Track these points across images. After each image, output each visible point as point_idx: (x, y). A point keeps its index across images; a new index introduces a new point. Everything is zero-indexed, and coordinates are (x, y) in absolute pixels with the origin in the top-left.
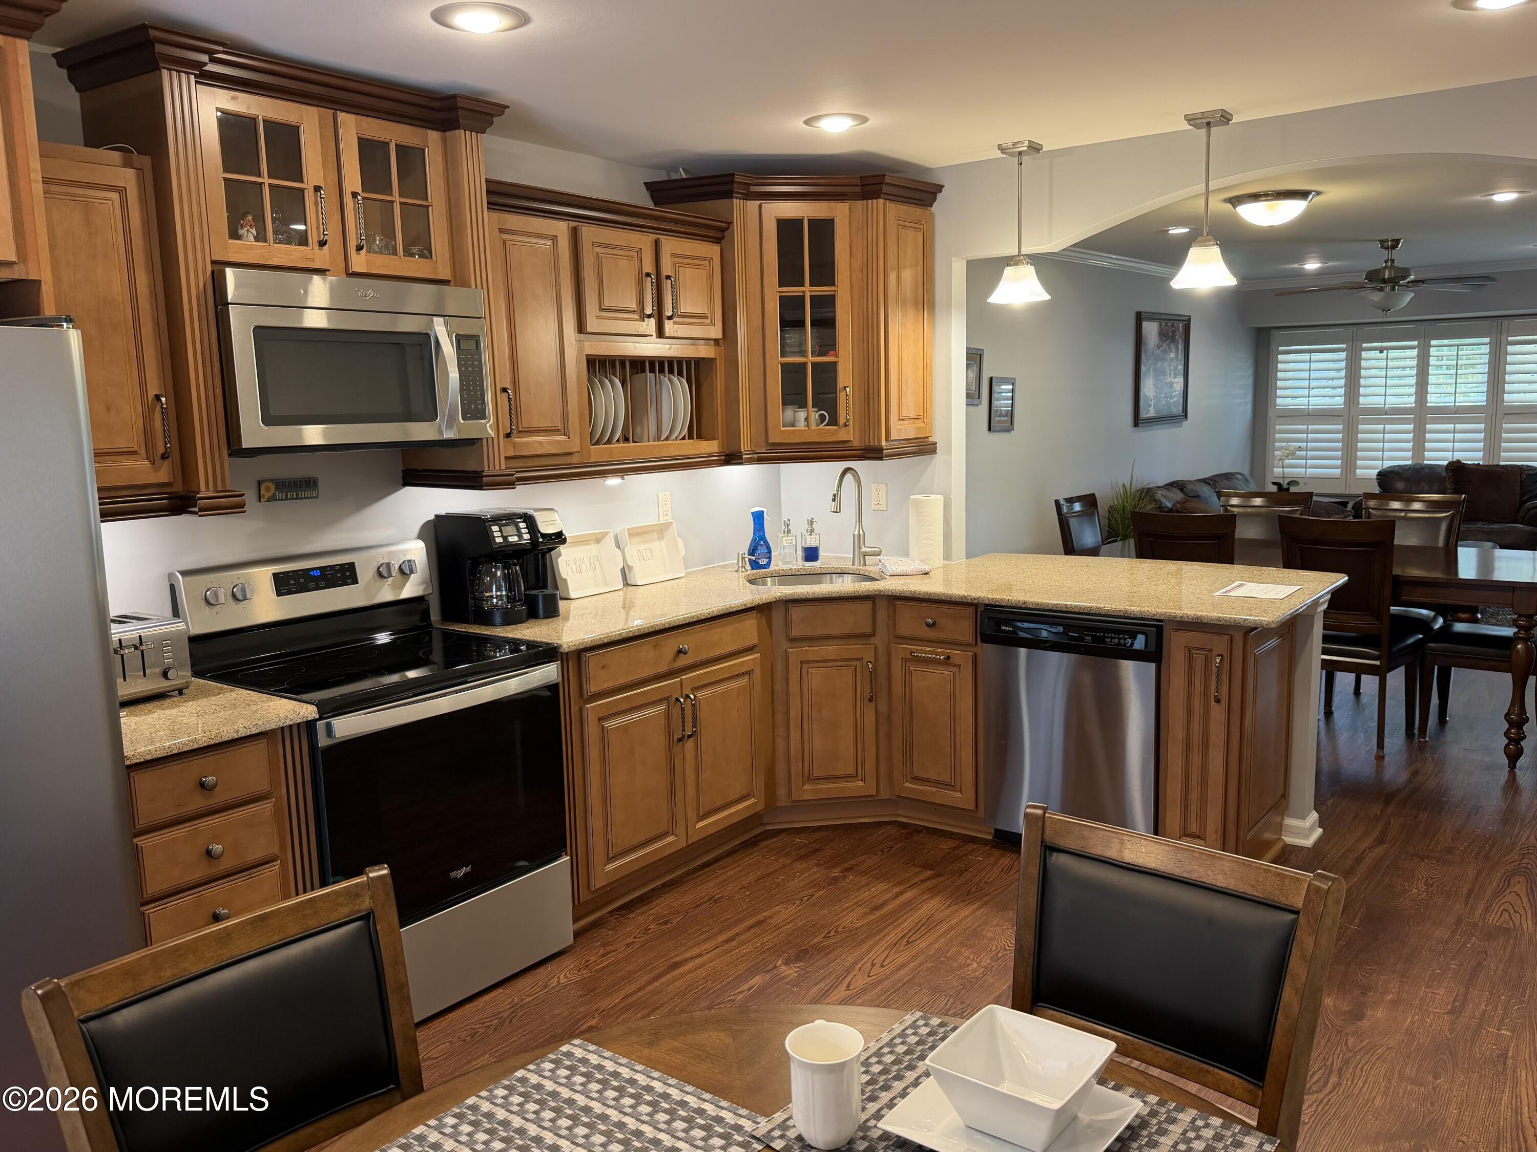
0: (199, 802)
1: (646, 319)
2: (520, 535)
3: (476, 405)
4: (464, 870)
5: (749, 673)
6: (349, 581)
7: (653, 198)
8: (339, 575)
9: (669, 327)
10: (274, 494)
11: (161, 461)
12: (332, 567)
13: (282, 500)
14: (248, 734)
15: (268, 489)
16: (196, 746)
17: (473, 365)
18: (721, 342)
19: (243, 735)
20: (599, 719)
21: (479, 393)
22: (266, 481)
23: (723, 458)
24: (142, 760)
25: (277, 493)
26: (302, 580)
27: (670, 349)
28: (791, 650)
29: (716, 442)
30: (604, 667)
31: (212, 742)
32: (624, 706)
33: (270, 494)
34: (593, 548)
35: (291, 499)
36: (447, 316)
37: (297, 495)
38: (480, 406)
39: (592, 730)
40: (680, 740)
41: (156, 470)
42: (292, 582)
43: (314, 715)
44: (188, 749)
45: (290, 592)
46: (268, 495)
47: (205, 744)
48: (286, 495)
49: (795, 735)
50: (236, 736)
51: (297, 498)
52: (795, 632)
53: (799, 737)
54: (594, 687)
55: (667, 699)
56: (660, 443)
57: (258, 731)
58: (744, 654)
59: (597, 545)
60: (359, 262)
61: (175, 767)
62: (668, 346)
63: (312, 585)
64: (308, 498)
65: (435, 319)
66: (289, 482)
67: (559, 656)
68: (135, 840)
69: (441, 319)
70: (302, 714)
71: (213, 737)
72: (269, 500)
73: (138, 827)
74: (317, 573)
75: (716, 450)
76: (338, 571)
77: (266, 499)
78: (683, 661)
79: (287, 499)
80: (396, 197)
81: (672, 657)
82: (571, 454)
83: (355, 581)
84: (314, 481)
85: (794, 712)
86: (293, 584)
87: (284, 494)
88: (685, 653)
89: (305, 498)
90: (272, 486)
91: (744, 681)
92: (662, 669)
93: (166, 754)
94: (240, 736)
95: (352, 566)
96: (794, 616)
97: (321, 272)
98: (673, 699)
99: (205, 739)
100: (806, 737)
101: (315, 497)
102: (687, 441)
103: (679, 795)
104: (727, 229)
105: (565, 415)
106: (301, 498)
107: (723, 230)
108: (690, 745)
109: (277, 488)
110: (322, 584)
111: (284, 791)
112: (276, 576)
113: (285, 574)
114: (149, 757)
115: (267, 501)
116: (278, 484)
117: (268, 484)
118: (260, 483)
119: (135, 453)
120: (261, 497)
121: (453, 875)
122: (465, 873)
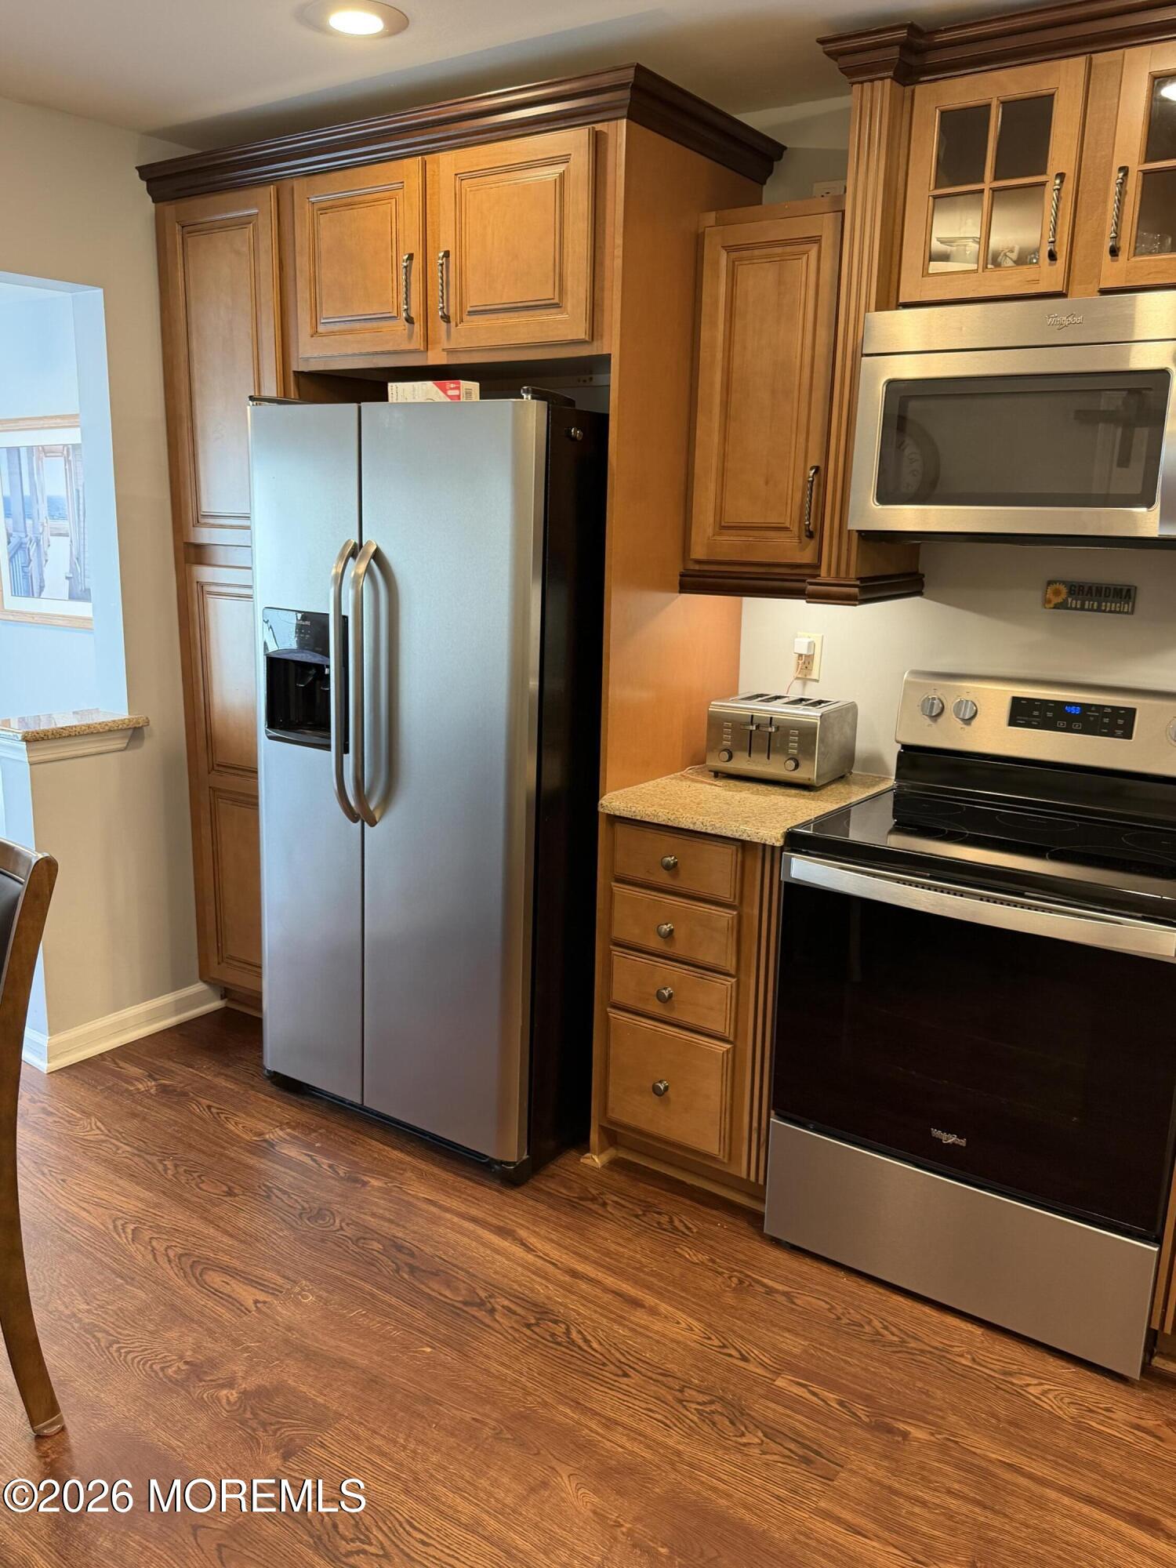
0: (663, 878)
4: (952, 1139)
6: (1120, 732)
8: (1106, 720)
10: (1065, 601)
12: (1100, 707)
13: (1076, 609)
15: (1057, 593)
16: (655, 821)
19: (699, 830)
22: (1057, 582)
24: (612, 813)
25: (1070, 600)
26: (1050, 714)
31: (670, 824)
33: (1059, 600)
35: (1089, 610)
37: (1099, 606)
41: (802, 549)
42: (1036, 713)
43: (774, 841)
44: (649, 820)
45: (1028, 725)
46: (1056, 600)
47: (663, 823)
48: (1083, 604)
50: (692, 827)
51: (1098, 610)
57: (713, 832)
63: (1061, 724)
64: (1116, 612)
66: (1090, 588)
68: (613, 884)
70: (761, 834)
71: (672, 819)
72: (1057, 606)
73: (615, 873)
74: (1076, 711)
76: (1106, 715)
77: (1052, 606)
79: (1082, 609)
83: (1128, 735)
84: (1129, 591)
86: (1035, 716)
87: (1079, 602)
89: (1110, 612)
90: (1064, 590)
93: (631, 817)
94: (696, 829)
95: (1132, 711)
99: (665, 818)
101: (1127, 613)
106: (1105, 612)
109: (1071, 593)
110: (1077, 726)
112: (1016, 702)
113: (1031, 701)
114: (617, 813)
115: (1054, 608)
116: (1073, 588)
117: (1057, 586)
118: (1050, 583)
119: (786, 529)
120: (1047, 601)
121: (936, 1133)
122: (953, 1144)
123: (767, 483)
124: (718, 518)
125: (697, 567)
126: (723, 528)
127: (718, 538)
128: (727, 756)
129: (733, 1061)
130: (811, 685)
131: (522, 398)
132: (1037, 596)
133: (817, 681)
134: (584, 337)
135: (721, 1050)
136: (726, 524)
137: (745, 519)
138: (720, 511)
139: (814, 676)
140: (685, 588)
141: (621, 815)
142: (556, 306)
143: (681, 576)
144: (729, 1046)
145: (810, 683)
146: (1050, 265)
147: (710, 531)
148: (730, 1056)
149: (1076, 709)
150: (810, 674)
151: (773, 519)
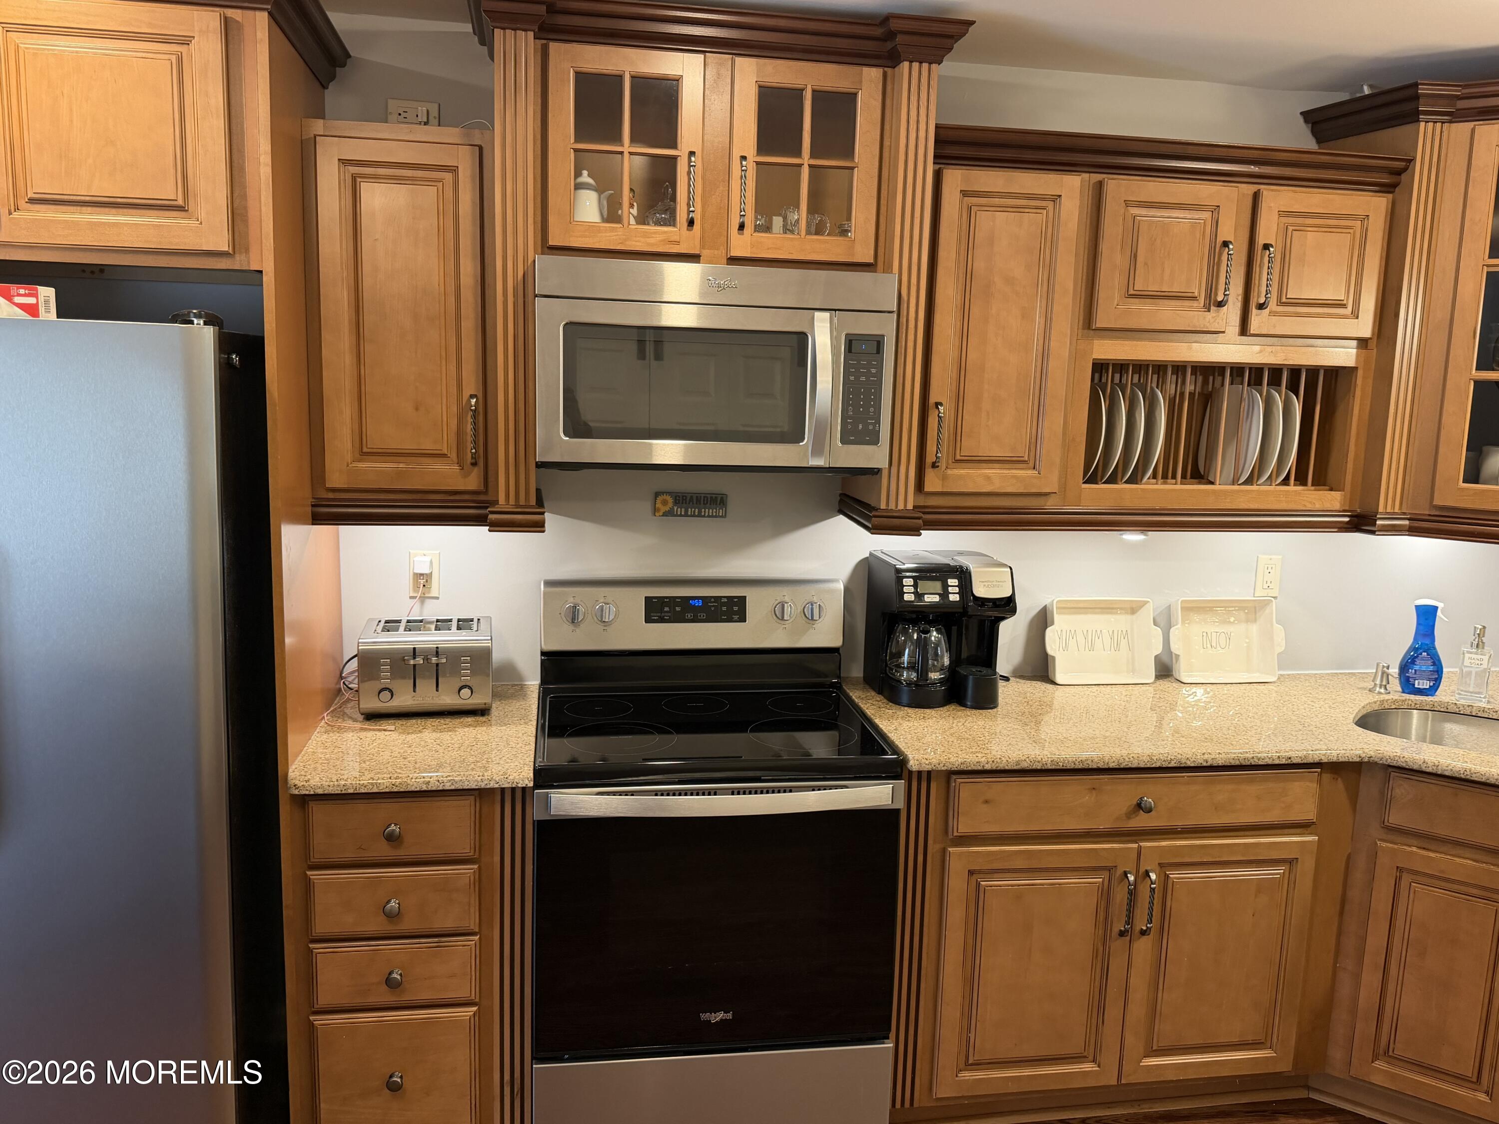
0: (384, 850)
1: (1212, 308)
2: (945, 594)
3: (866, 425)
4: (721, 1015)
5: (1291, 862)
6: (736, 617)
7: (1314, 133)
8: (724, 609)
9: (1258, 321)
10: (672, 509)
11: (471, 466)
12: (717, 599)
13: (681, 515)
14: (441, 788)
15: (665, 503)
16: (375, 790)
17: (868, 374)
18: (1373, 344)
19: (434, 788)
20: (971, 873)
21: (872, 409)
22: (663, 493)
23: (1347, 519)
24: (312, 793)
25: (675, 508)
26: (678, 609)
27: (1261, 352)
28: (1384, 845)
29: (1337, 495)
30: (986, 802)
31: (395, 789)
32: (1020, 864)
33: (667, 508)
34: (1120, 622)
35: (691, 516)
36: (835, 310)
37: (700, 512)
38: (871, 427)
39: (957, 884)
40: (1122, 934)
41: (466, 476)
42: (667, 609)
43: (527, 782)
44: (366, 791)
45: (662, 620)
46: (664, 509)
47: (387, 790)
48: (686, 511)
49: (1371, 979)
50: (424, 788)
51: (700, 516)
52: (1394, 819)
53: (1377, 984)
54: (964, 827)
55: (1110, 869)
56: (1236, 487)
58: (1286, 831)
59: (1129, 617)
60: (741, 245)
61: (361, 806)
62: (1257, 348)
63: (689, 616)
64: (712, 516)
65: (817, 314)
66: (692, 497)
67: (905, 774)
68: (309, 873)
69: (827, 315)
70: (511, 777)
71: (397, 784)
72: (665, 514)
73: (312, 860)
75: (1337, 506)
76: (724, 604)
77: (661, 514)
78: (1142, 821)
79: (686, 515)
80: (806, 159)
81: (1124, 810)
82: (1046, 494)
83: (743, 619)
84: (722, 498)
85: (1376, 941)
86: (667, 612)
87: (683, 510)
88: (1149, 810)
89: (709, 516)
90: (670, 500)
91: (1277, 872)
92: (1103, 824)
93: (339, 792)
94: (430, 789)
95: (743, 599)
96: (1398, 792)
97: (693, 258)
98: (1119, 871)
100: (1391, 987)
101: (722, 517)
102: (1292, 488)
103: (1113, 1012)
104: (1405, 169)
105: (1035, 443)
106: (704, 516)
107: (1399, 172)
108: (1143, 947)
109: (676, 502)
110: (703, 615)
111: (497, 859)
112: (649, 600)
113: (660, 599)
114: (320, 791)
115: (662, 516)
116: (678, 498)
117: (665, 497)
118: (657, 494)
119: (444, 456)
120: (655, 510)
121: (704, 1016)
122: (721, 1020)
123: (417, 409)
124: (357, 445)
125: (331, 495)
126: (364, 454)
127: (360, 465)
128: (389, 694)
129: (480, 1024)
130: (429, 603)
131: (192, 322)
132: (648, 506)
133: (437, 598)
134: (227, 250)
135: (466, 1016)
136: (369, 450)
137: (394, 444)
138: (360, 436)
139: (434, 593)
140: (317, 519)
141: (326, 792)
142: (181, 209)
143: (313, 506)
144: (475, 1009)
145: (428, 601)
146: (688, 230)
147: (349, 457)
148: (477, 1018)
149: (698, 602)
150: (429, 592)
151: (428, 445)
